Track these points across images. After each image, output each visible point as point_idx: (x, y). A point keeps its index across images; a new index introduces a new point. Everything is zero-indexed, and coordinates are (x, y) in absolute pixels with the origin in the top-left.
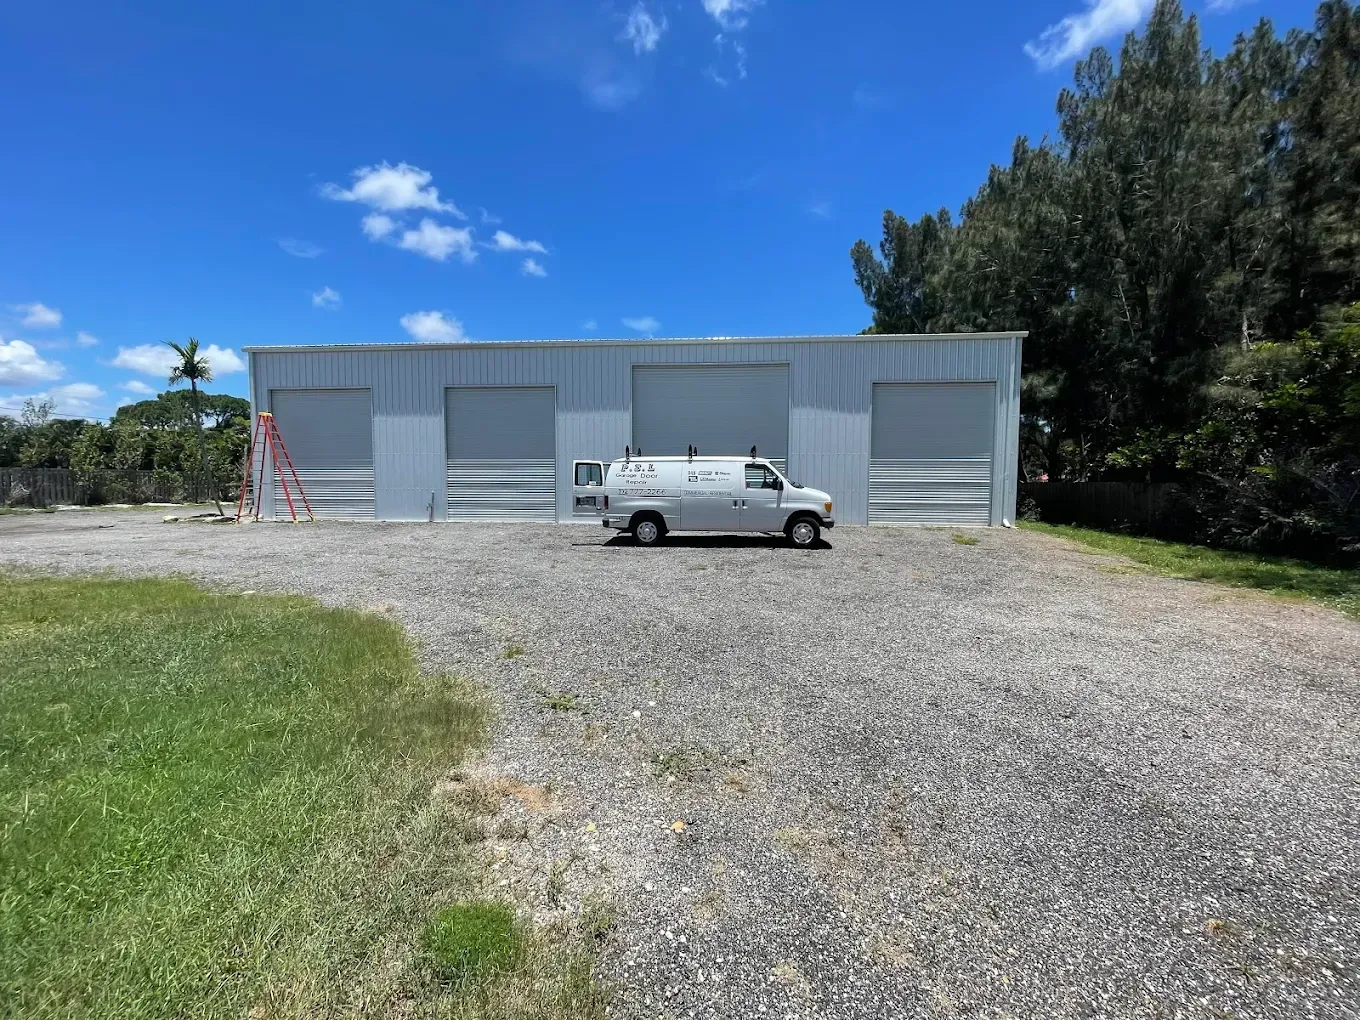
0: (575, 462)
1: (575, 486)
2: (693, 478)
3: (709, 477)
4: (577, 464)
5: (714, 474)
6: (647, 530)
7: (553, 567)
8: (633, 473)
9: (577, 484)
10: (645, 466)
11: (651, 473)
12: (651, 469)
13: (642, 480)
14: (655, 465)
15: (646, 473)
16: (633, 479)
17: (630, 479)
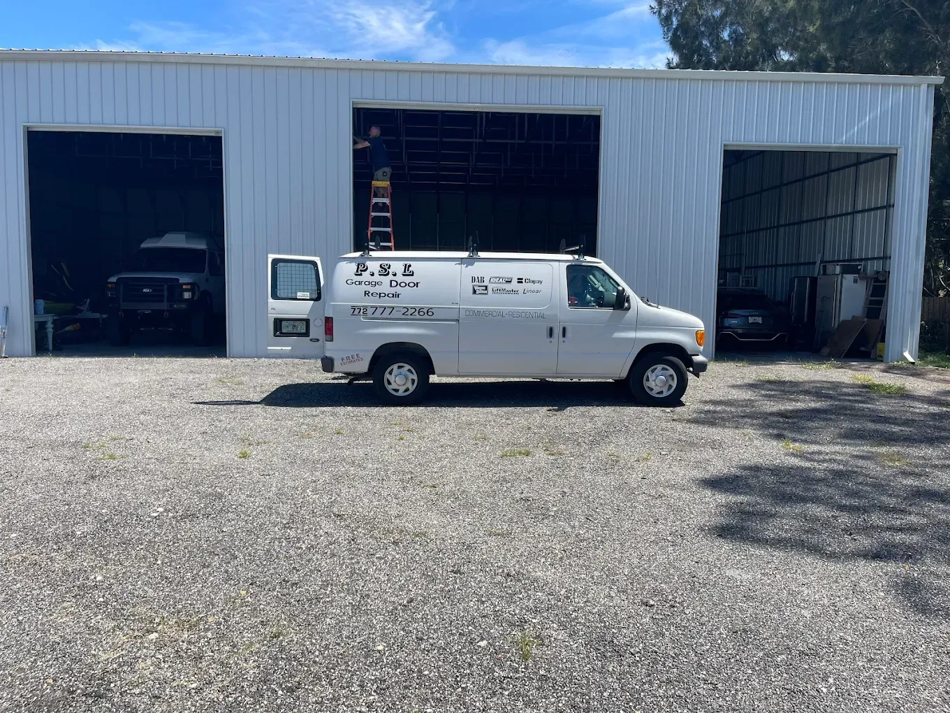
0: (271, 257)
1: (270, 300)
2: (479, 288)
3: (508, 287)
4: (275, 262)
5: (515, 281)
6: (400, 379)
7: (244, 456)
8: (377, 278)
9: (275, 296)
10: (397, 267)
11: (408, 279)
12: (408, 272)
13: (393, 290)
14: (415, 266)
15: (400, 278)
16: (378, 289)
17: (372, 290)
